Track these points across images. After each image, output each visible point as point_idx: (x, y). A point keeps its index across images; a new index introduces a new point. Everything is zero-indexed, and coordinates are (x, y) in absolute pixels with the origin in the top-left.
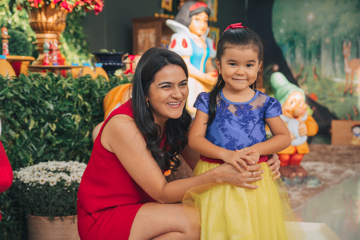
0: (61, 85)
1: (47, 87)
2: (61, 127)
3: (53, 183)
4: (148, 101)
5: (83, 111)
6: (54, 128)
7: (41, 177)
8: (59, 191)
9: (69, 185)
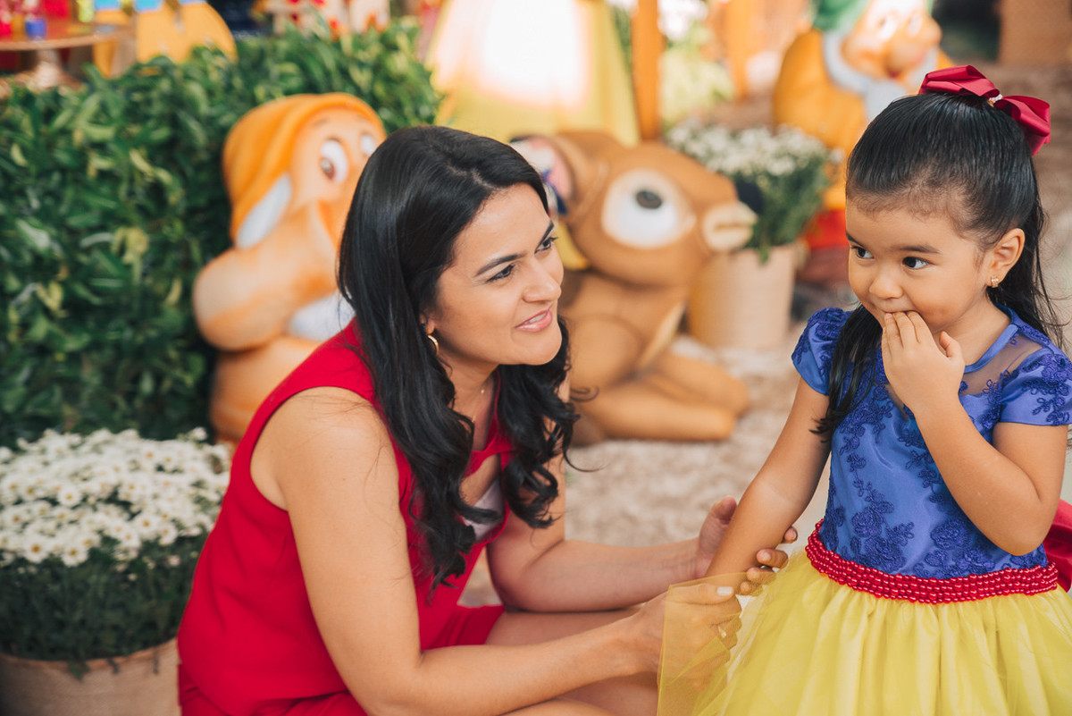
0: (66, 132)
1: (17, 155)
2: (82, 291)
3: (73, 553)
4: (435, 334)
5: (150, 205)
6: (53, 297)
7: (30, 530)
8: (97, 579)
9: (133, 555)
